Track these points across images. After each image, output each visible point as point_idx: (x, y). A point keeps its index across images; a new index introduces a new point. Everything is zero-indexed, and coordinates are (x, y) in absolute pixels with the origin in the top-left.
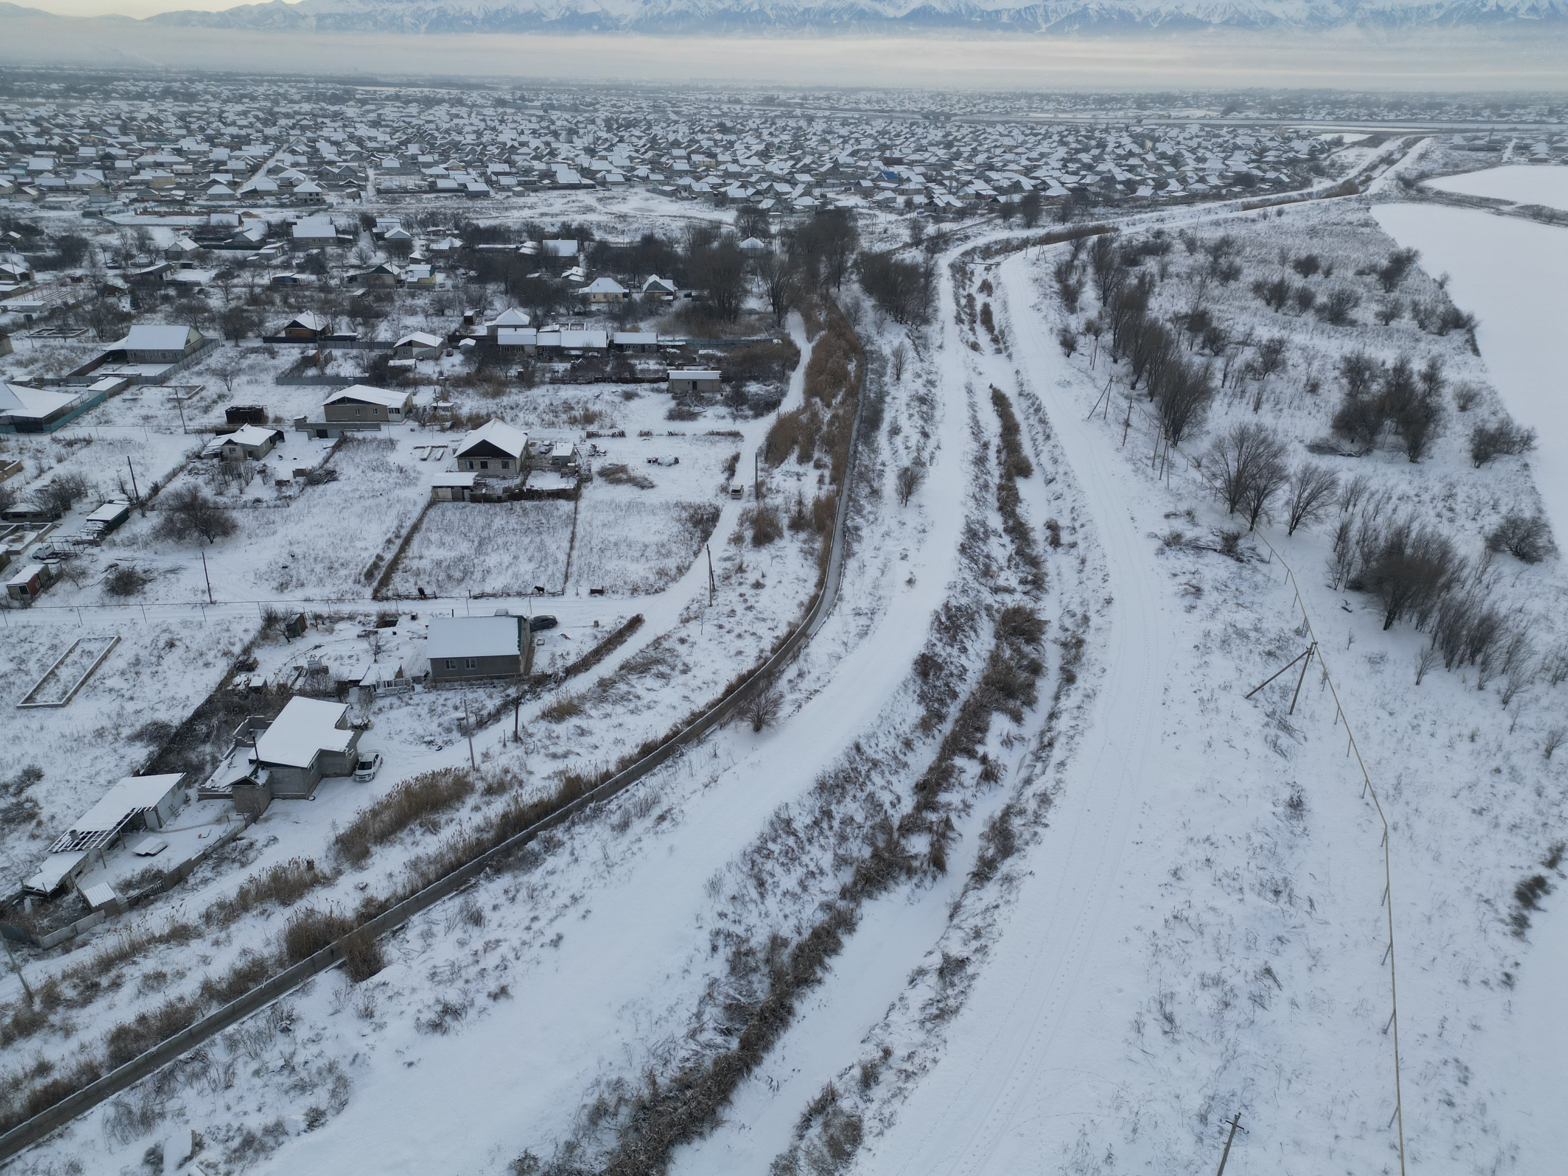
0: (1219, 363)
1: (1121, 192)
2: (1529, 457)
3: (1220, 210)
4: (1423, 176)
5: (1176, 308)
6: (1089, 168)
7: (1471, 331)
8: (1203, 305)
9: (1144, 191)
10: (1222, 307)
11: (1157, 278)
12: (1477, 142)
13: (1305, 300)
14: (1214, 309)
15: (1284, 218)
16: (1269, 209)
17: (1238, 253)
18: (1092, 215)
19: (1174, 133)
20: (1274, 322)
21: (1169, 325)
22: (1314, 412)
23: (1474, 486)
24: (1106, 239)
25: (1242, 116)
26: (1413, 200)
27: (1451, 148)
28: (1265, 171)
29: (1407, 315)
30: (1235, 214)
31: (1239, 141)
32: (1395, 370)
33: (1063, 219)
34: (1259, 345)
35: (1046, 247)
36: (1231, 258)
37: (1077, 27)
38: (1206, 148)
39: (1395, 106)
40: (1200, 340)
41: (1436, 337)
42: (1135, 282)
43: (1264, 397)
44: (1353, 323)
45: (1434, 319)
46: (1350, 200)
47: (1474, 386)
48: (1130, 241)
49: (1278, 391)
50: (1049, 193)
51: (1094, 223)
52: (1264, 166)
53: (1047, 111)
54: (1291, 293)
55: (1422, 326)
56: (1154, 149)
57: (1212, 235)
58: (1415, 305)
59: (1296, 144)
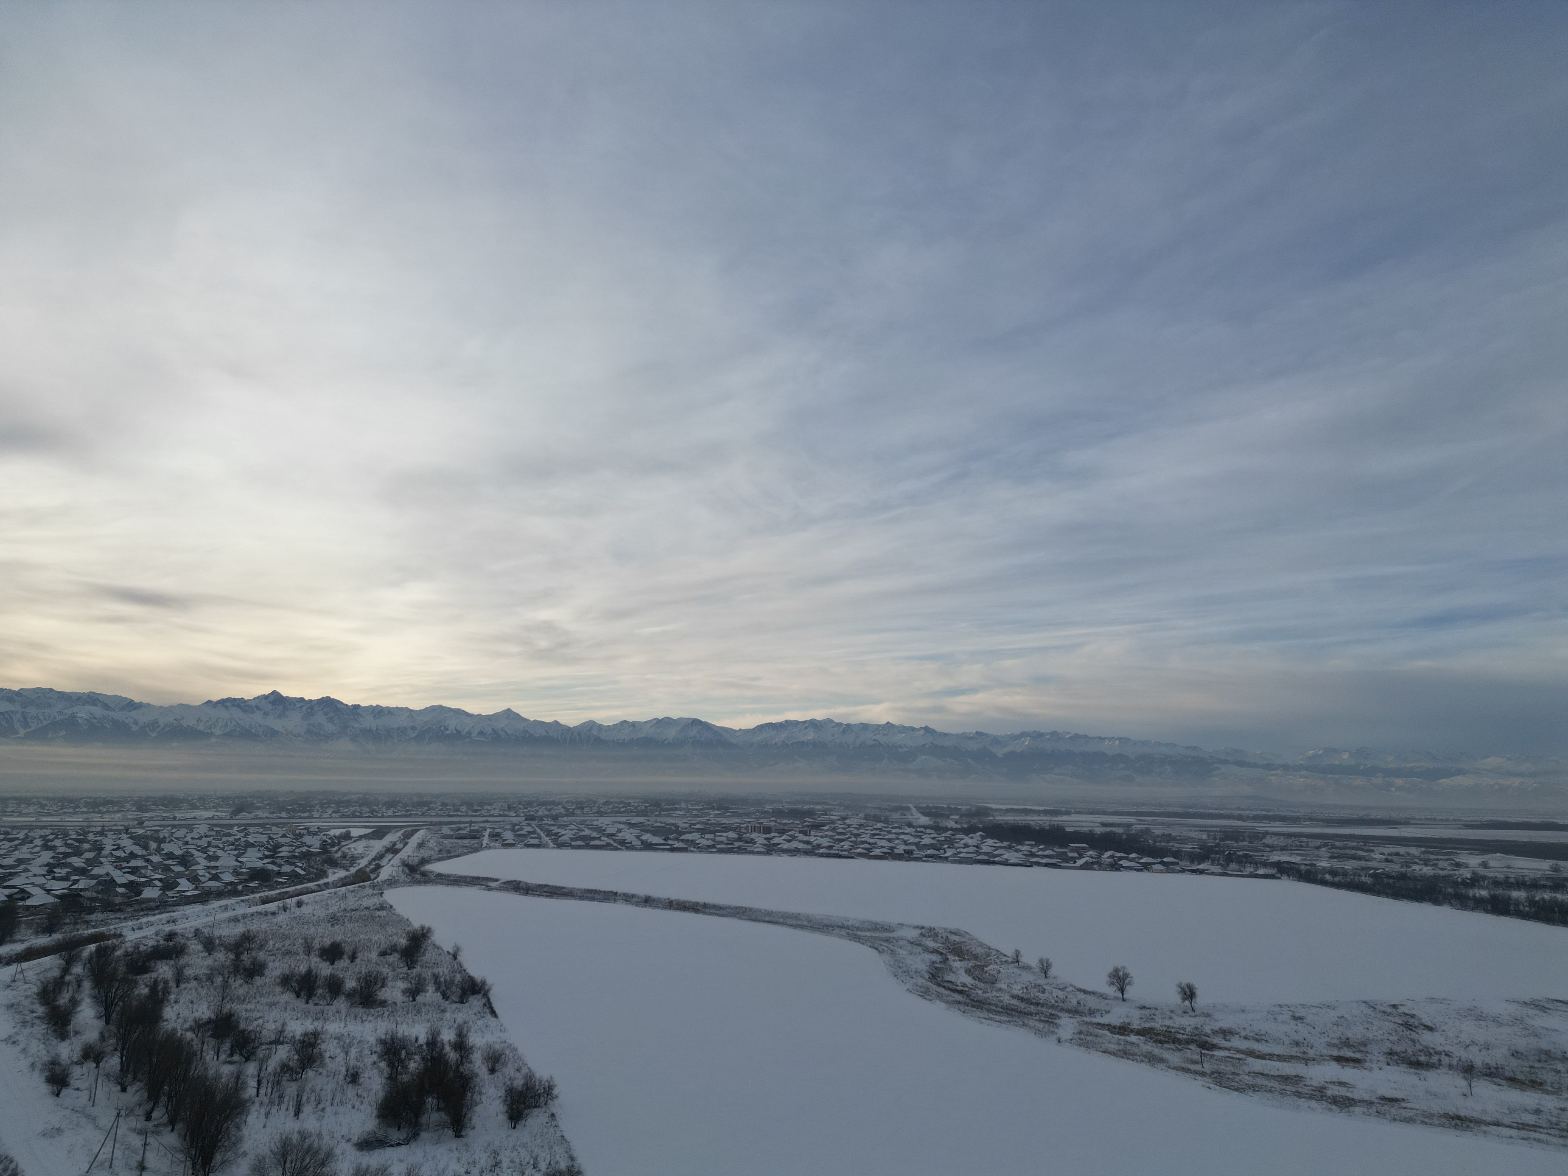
0: (251, 1069)
1: (122, 895)
2: (554, 1107)
3: (238, 907)
4: (424, 861)
5: (197, 1015)
6: (83, 872)
7: (486, 995)
8: (228, 1007)
9: (150, 893)
10: (249, 1006)
11: (172, 984)
12: (461, 832)
13: (335, 987)
14: (239, 1009)
15: (304, 909)
16: (288, 901)
17: (261, 947)
18: (87, 923)
19: (181, 833)
20: (306, 1014)
21: (190, 1035)
22: (357, 1104)
23: (514, 1148)
24: (106, 948)
25: (252, 815)
26: (419, 883)
27: (442, 837)
28: (280, 866)
29: (431, 988)
30: (254, 909)
31: (251, 839)
32: (428, 1044)
33: (49, 930)
34: (293, 1041)
35: (25, 965)
36: (254, 953)
37: (63, 733)
38: (217, 847)
39: (391, 804)
40: (227, 1046)
41: (458, 1005)
42: (145, 991)
43: (304, 1099)
44: (383, 1003)
45: (454, 988)
46: (365, 887)
47: (497, 1046)
48: (136, 947)
49: (318, 1089)
50: (29, 902)
51: (91, 931)
52: (279, 861)
53: (26, 815)
54: (319, 982)
55: (445, 997)
56: (159, 850)
57: (232, 932)
58: (436, 977)
59: (307, 839)
